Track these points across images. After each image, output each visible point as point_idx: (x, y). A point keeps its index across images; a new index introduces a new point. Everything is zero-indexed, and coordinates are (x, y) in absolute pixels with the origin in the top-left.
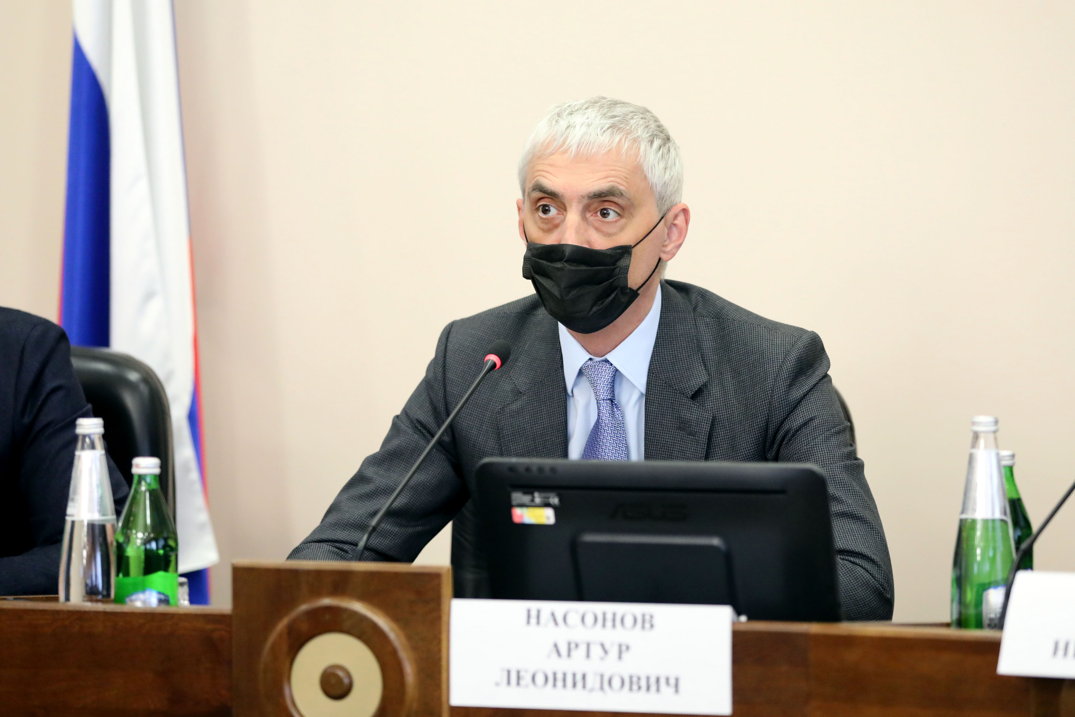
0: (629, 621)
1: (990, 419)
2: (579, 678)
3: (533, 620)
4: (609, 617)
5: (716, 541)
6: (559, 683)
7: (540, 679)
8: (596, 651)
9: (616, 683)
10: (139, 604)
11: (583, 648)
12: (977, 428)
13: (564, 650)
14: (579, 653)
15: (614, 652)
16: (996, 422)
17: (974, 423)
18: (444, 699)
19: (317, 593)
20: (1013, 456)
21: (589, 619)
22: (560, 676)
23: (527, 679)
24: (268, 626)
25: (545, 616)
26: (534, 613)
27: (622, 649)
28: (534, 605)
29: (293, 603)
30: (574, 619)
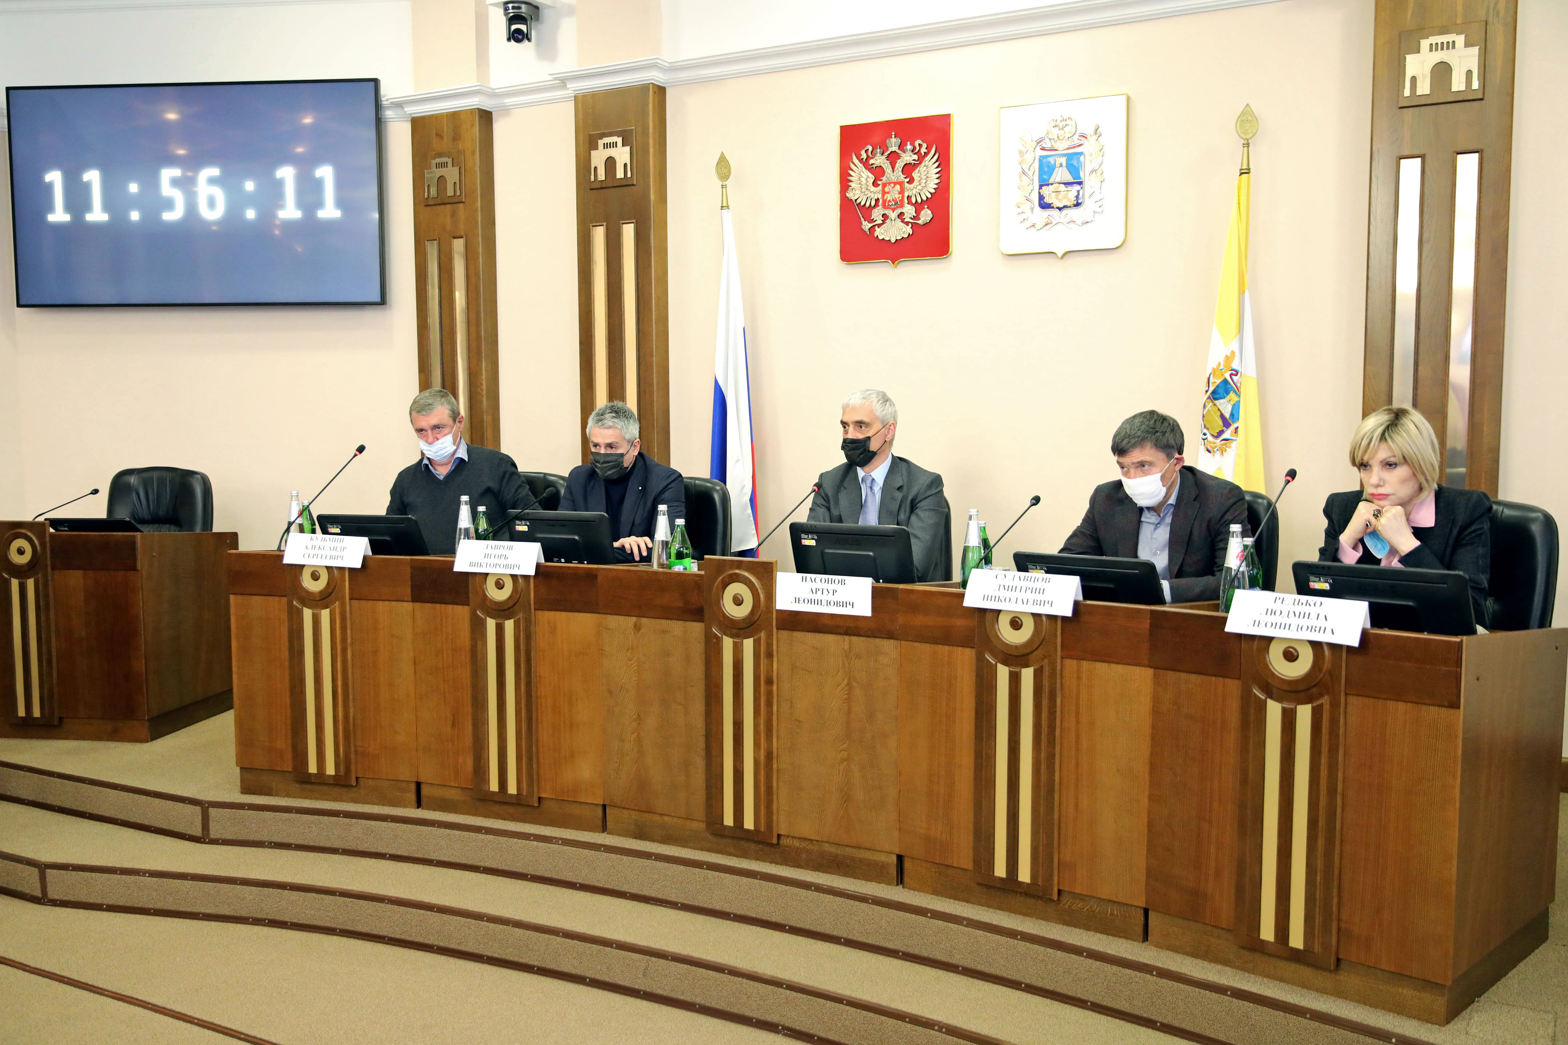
0: (837, 582)
1: (976, 510)
2: (819, 601)
3: (804, 580)
4: (830, 580)
5: (871, 554)
6: (813, 603)
7: (806, 601)
8: (825, 592)
9: (832, 603)
10: (676, 570)
11: (821, 590)
12: (971, 514)
13: (814, 592)
14: (819, 593)
15: (831, 593)
16: (978, 511)
17: (969, 512)
18: (774, 607)
19: (732, 568)
20: (985, 523)
21: (823, 581)
22: (813, 600)
23: (802, 601)
24: (716, 579)
25: (808, 579)
26: (804, 578)
27: (834, 592)
28: (805, 575)
29: (724, 571)
30: (818, 580)
